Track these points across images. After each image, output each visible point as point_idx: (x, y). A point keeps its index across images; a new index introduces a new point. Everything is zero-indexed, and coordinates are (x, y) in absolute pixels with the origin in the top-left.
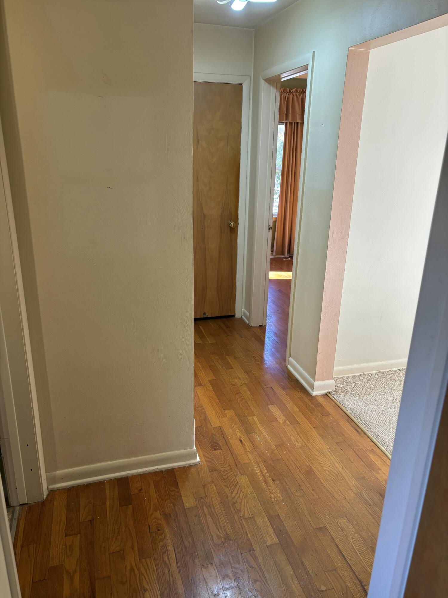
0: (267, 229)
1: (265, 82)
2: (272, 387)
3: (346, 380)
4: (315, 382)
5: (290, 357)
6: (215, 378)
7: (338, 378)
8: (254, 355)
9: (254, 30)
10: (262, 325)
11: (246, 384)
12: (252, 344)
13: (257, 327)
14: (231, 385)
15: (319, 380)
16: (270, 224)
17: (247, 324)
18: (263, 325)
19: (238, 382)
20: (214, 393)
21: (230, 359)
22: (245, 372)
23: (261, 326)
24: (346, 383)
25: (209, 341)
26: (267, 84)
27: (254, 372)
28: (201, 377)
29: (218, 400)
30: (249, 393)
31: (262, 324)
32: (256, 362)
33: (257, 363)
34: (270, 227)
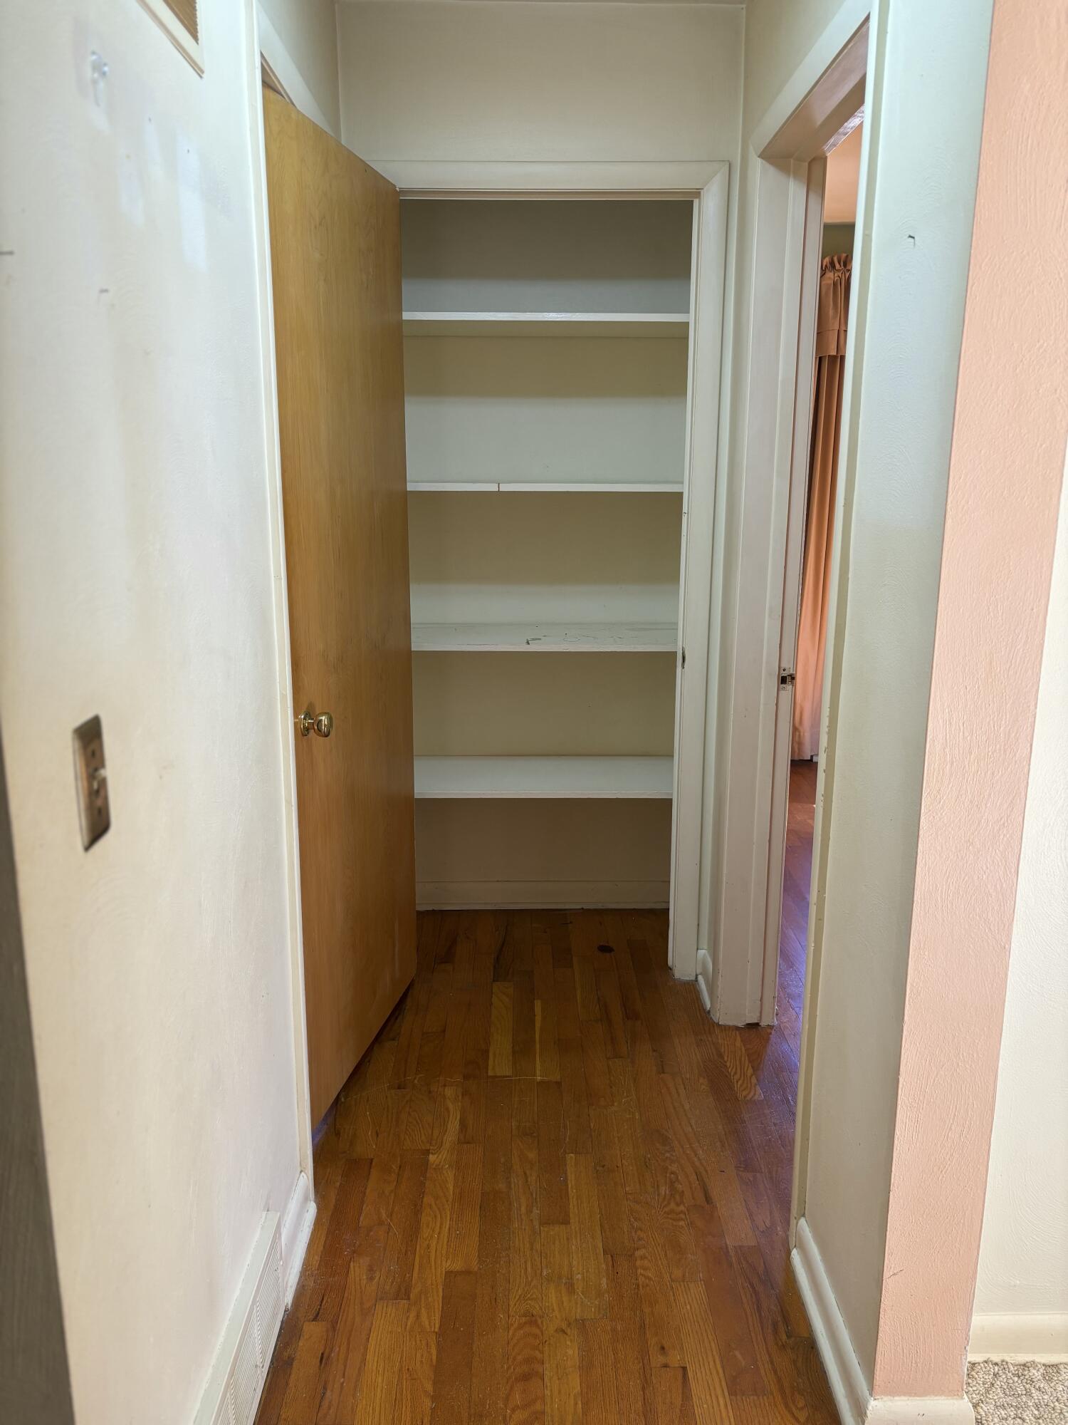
0: (775, 681)
1: (767, 165)
2: (684, 1369)
3: (1039, 1389)
4: (871, 1395)
5: (804, 1215)
6: (475, 1266)
7: (1003, 1364)
8: (674, 1168)
9: (744, 6)
10: (757, 1024)
11: (582, 1324)
12: (687, 1107)
13: (737, 1028)
14: (524, 1319)
15: (893, 1391)
16: (783, 666)
17: (704, 1010)
18: (763, 1024)
19: (556, 1308)
20: (434, 1358)
21: (576, 1172)
22: (605, 1252)
23: (754, 1026)
24: (1037, 1407)
25: (538, 1072)
26: (772, 170)
27: (643, 1258)
28: (428, 1247)
29: (434, 1399)
30: (575, 1383)
31: (756, 1021)
32: (673, 1205)
33: (672, 1211)
34: (784, 674)
